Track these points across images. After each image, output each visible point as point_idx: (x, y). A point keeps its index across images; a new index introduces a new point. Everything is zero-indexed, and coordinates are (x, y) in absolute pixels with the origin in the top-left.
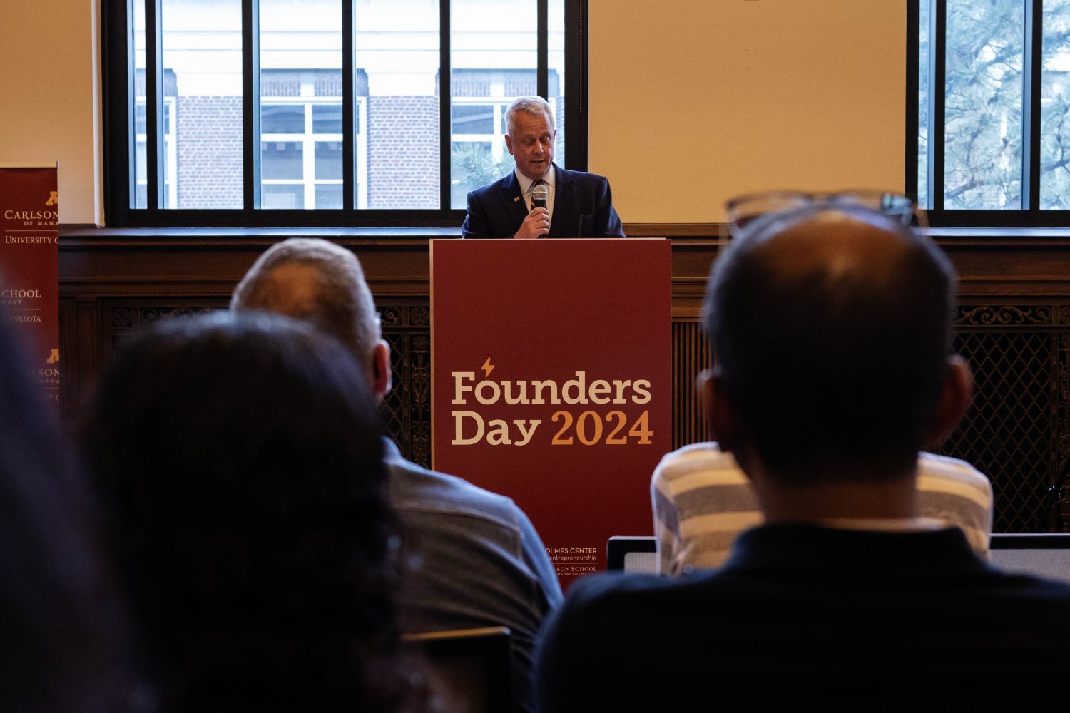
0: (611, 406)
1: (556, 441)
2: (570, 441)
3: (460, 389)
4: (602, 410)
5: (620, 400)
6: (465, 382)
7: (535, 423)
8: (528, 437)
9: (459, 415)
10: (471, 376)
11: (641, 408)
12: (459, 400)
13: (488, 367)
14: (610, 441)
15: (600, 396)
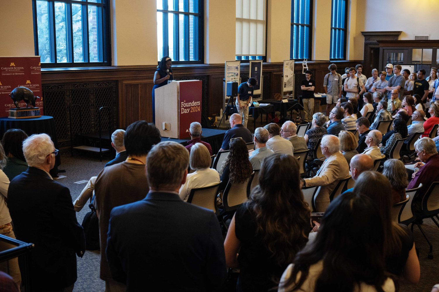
0: (196, 106)
1: (191, 112)
2: (192, 112)
3: (182, 105)
4: (195, 106)
5: (197, 105)
6: (183, 104)
7: (189, 109)
8: (188, 111)
9: (182, 109)
10: (183, 103)
11: (199, 106)
12: (182, 107)
13: (185, 101)
14: (196, 111)
15: (195, 104)
